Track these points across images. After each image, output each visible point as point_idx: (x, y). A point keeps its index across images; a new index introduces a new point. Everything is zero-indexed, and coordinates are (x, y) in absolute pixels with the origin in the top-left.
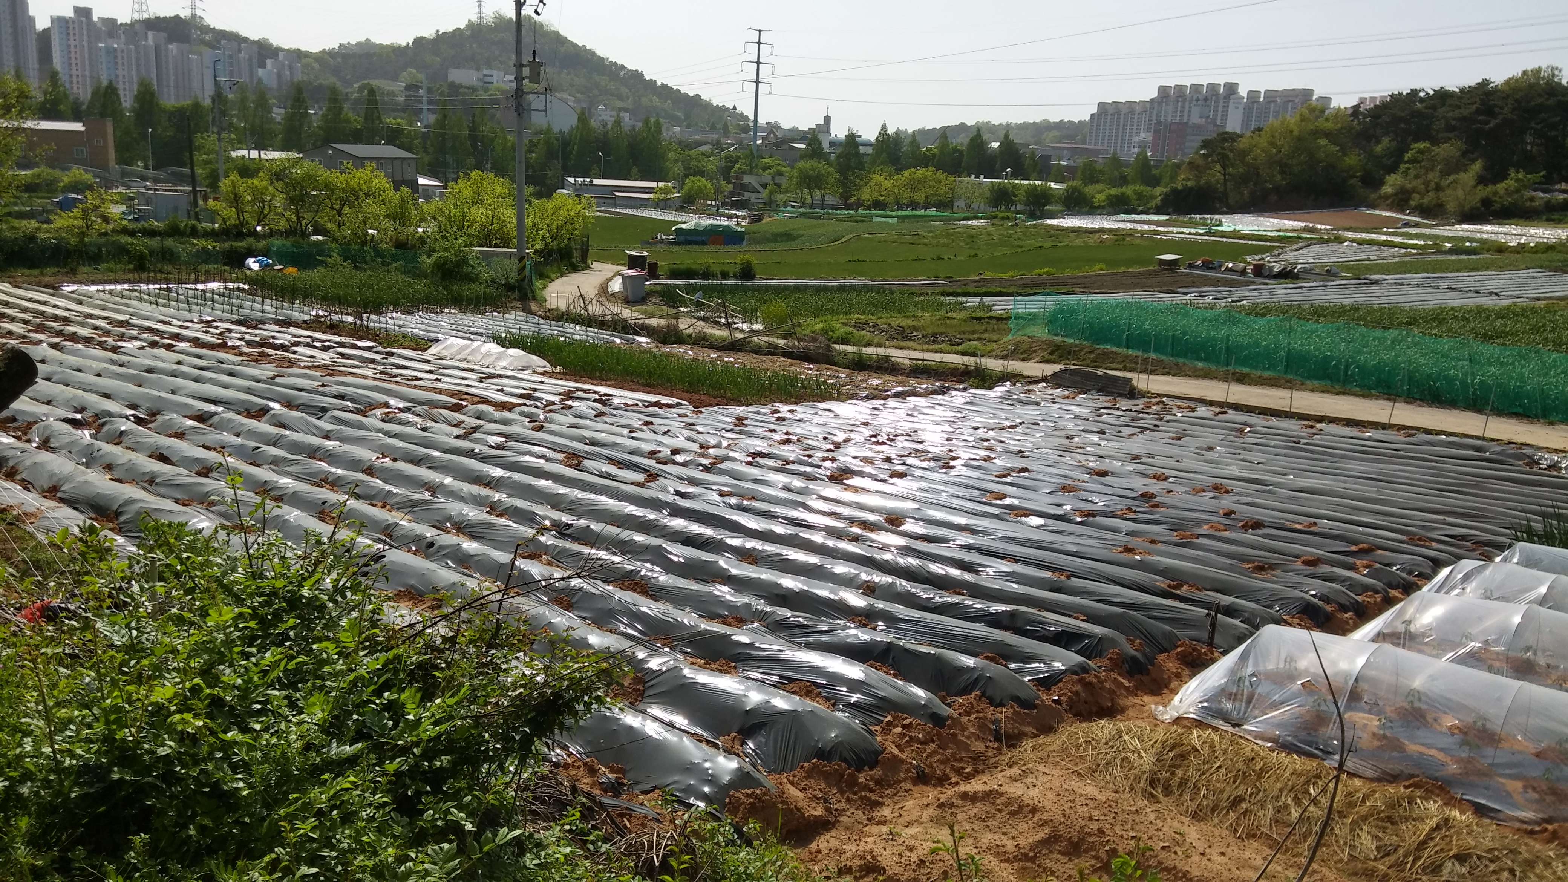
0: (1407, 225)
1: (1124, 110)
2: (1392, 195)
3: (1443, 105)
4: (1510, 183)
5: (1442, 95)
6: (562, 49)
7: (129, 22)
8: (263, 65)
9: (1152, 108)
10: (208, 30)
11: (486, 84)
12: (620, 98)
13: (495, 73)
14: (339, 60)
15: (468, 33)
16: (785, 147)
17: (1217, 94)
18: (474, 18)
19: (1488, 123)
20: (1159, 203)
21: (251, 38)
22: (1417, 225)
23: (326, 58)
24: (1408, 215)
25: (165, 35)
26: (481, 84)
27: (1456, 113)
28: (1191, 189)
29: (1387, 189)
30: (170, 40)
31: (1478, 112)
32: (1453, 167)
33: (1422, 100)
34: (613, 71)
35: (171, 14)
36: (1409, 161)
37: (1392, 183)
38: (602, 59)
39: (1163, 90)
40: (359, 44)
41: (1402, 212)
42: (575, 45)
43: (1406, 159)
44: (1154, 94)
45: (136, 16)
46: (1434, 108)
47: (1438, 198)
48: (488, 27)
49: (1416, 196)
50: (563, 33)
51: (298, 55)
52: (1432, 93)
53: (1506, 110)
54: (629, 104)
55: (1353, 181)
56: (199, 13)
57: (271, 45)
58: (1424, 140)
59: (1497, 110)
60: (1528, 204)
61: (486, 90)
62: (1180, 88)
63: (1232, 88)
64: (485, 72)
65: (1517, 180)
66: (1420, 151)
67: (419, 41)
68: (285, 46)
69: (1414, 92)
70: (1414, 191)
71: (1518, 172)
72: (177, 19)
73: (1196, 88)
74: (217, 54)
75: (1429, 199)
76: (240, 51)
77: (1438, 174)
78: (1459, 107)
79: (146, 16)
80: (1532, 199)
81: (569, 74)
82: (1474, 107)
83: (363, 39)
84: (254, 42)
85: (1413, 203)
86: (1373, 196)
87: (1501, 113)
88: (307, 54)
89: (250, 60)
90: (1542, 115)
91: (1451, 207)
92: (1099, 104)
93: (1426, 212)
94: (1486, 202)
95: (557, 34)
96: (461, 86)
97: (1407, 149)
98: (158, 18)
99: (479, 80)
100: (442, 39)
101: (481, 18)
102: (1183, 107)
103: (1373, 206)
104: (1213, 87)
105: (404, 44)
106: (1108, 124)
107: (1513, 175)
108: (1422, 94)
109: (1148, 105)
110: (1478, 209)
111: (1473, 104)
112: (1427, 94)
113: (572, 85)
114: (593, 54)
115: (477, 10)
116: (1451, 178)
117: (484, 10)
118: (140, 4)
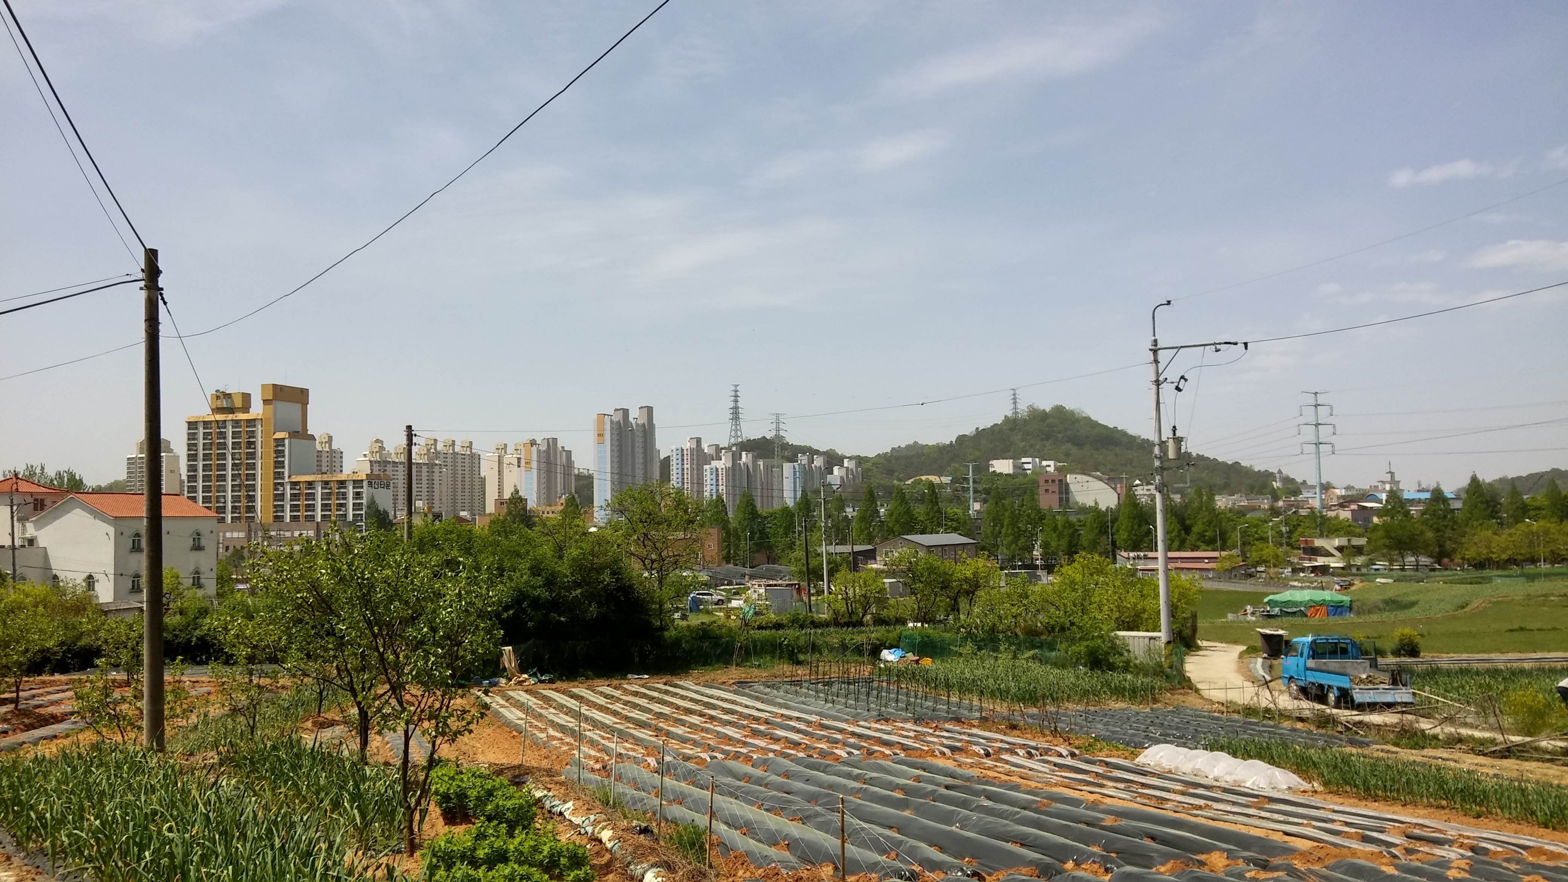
7: (726, 444)
11: (1025, 470)
13: (1031, 460)
15: (1005, 427)
16: (1353, 507)
18: (1010, 414)
26: (1018, 472)
30: (759, 456)
34: (1147, 447)
35: (761, 436)
40: (908, 447)
45: (733, 440)
48: (1023, 419)
50: (1094, 418)
56: (782, 433)
61: (1025, 476)
64: (1024, 460)
72: (764, 440)
79: (740, 440)
95: (1088, 418)
96: (1001, 475)
98: (749, 440)
99: (1015, 468)
101: (1016, 413)
105: (948, 442)
118: (736, 431)
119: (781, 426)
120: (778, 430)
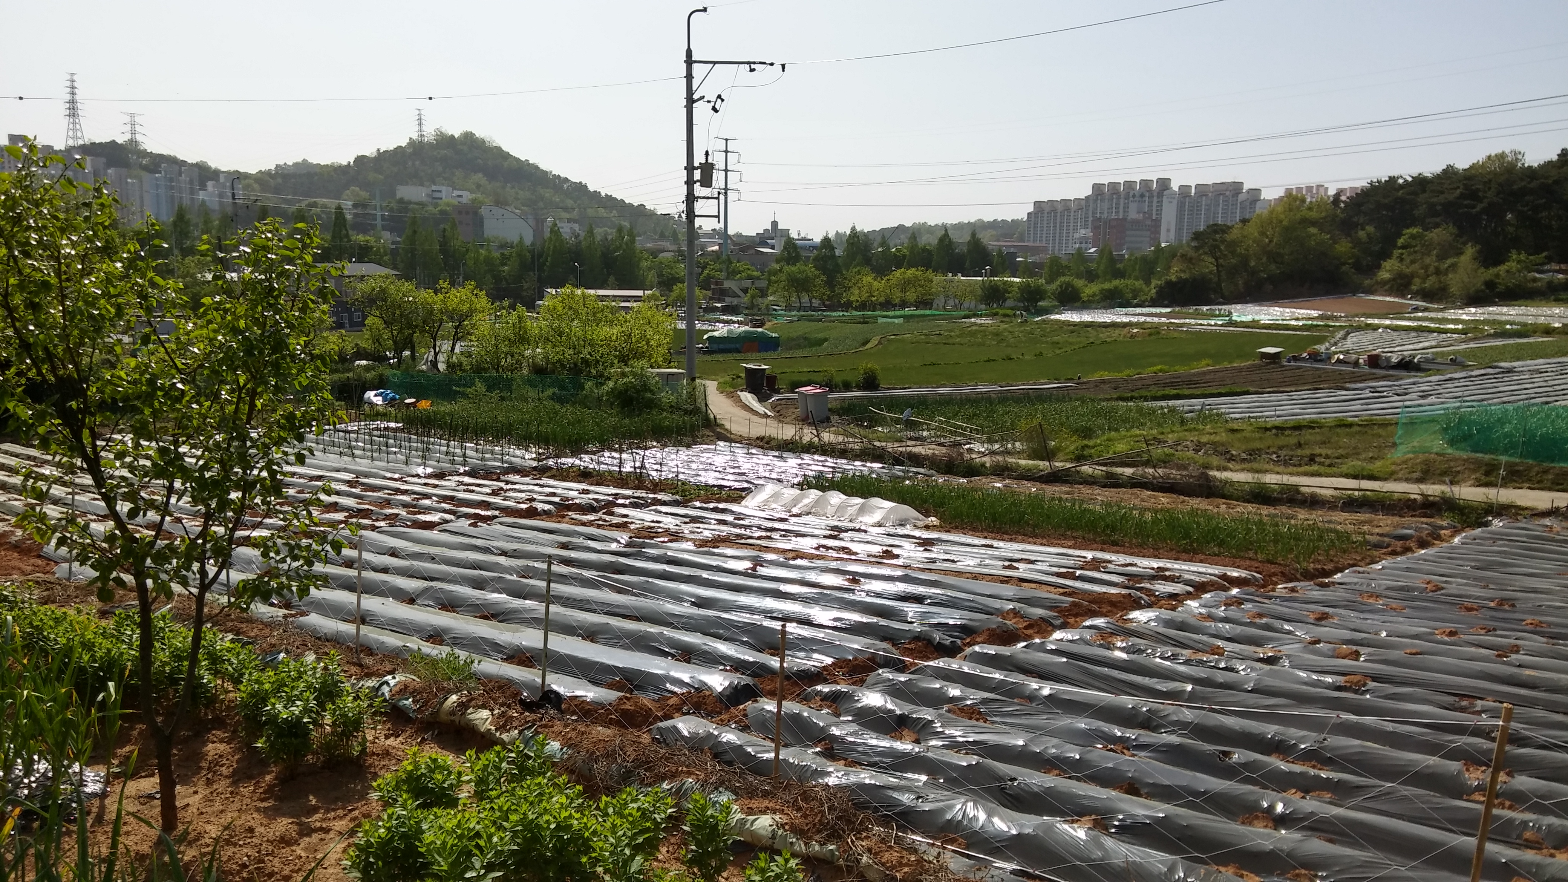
0: (1416, 309)
1: (1060, 207)
2: (1389, 281)
3: (1424, 191)
4: (1512, 265)
5: (1420, 183)
6: (506, 164)
7: (63, 149)
8: (203, 187)
9: (1087, 206)
10: (145, 154)
11: (435, 199)
12: (566, 209)
13: (443, 189)
14: (280, 180)
15: (411, 150)
16: (752, 252)
17: (1150, 191)
18: (415, 136)
19: (1474, 207)
20: (1154, 296)
21: (190, 161)
22: (1426, 309)
23: (264, 179)
24: (1411, 299)
25: (103, 160)
26: (430, 200)
27: (1441, 198)
28: (1186, 281)
29: (1384, 275)
30: (109, 165)
31: (1462, 196)
32: (1451, 250)
33: (1401, 187)
34: (558, 183)
35: (108, 139)
36: (1404, 247)
37: (1387, 270)
38: (545, 173)
39: (1097, 187)
40: (296, 165)
41: (1403, 296)
42: (518, 160)
43: (1399, 244)
44: (1089, 192)
45: (71, 143)
46: (1415, 193)
47: (1440, 282)
48: (430, 144)
49: (1417, 281)
50: (505, 148)
51: (237, 177)
52: (1410, 179)
53: (1489, 194)
54: (575, 214)
55: (1344, 268)
56: (139, 138)
57: (210, 168)
58: (1416, 226)
59: (1480, 194)
60: (1530, 285)
61: (436, 205)
62: (1113, 186)
63: (1164, 183)
64: (434, 188)
65: (1519, 262)
66: (1413, 237)
67: (360, 160)
68: (224, 169)
69: (1392, 180)
70: (1412, 276)
71: (1519, 254)
72: (113, 145)
73: (1129, 184)
74: (157, 179)
75: (1431, 283)
76: (180, 174)
77: (1434, 258)
78: (1442, 192)
79: (81, 142)
80: (1535, 280)
81: (513, 187)
82: (1458, 191)
83: (300, 160)
84: (192, 165)
85: (1414, 288)
86: (1367, 282)
87: (1485, 197)
88: (246, 176)
89: (191, 182)
90: (1527, 198)
91: (1453, 289)
92: (1035, 203)
93: (1429, 296)
94: (1490, 285)
95: (499, 149)
96: (410, 203)
97: (1400, 235)
98: (93, 144)
99: (428, 195)
100: (382, 157)
101: (422, 136)
102: (1118, 204)
103: (1370, 291)
104: (1146, 183)
105: (345, 163)
106: (1045, 222)
107: (1514, 257)
108: (1401, 181)
109: (1083, 203)
110: (1482, 291)
111: (1456, 189)
112: (1406, 181)
113: (517, 199)
114: (537, 168)
115: (417, 128)
116: (1449, 261)
117: (424, 128)
118: (75, 130)
119: (138, 128)
120: (133, 132)
